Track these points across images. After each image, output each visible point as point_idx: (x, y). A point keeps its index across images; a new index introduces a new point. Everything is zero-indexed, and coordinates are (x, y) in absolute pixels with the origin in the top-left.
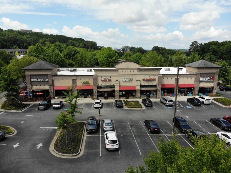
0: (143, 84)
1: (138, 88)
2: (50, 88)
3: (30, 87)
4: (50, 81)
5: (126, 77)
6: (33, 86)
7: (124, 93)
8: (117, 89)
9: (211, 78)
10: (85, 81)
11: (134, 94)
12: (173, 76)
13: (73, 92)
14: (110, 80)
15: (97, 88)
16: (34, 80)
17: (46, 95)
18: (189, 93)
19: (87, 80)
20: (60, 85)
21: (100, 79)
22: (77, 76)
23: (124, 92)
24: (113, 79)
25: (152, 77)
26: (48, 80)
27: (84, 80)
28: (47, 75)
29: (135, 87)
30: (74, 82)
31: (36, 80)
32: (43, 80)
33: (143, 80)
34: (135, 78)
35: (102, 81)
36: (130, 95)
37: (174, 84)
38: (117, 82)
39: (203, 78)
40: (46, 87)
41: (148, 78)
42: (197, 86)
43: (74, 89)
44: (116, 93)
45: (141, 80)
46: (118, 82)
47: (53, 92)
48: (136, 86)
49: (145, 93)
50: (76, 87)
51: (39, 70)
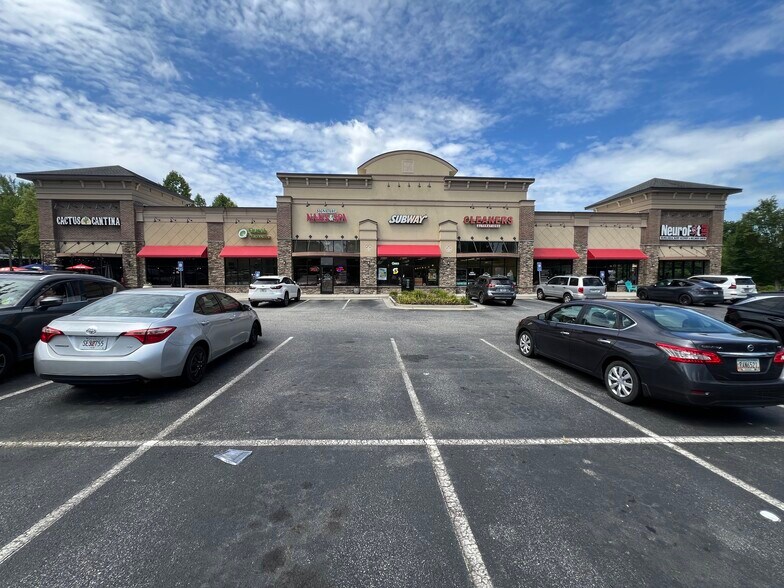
0: (466, 237)
1: (449, 250)
2: (126, 250)
3: (52, 247)
4: (128, 228)
5: (401, 210)
6: (65, 243)
7: (395, 271)
8: (368, 252)
9: (699, 228)
10: (256, 227)
11: (432, 277)
12: (568, 218)
13: (212, 269)
14: (341, 220)
15: (290, 248)
16: (68, 220)
18: (622, 281)
19: (260, 226)
20: (164, 243)
21: (302, 212)
22: (227, 209)
23: (395, 266)
24: (355, 214)
25: (498, 213)
26: (118, 222)
27: (250, 226)
28: (118, 201)
29: (438, 247)
30: (216, 230)
31: (77, 221)
32: (101, 221)
33: (468, 222)
34: (436, 215)
35: (313, 220)
36: (417, 279)
37: (572, 247)
38: (368, 226)
39: (671, 229)
40: (114, 249)
41: (482, 213)
42: (652, 256)
43: (214, 258)
44: (363, 268)
45: (460, 222)
46: (374, 227)
47: (138, 268)
48: (440, 244)
49: (472, 274)
50: (220, 250)
51: (85, 181)
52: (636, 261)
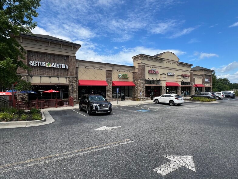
0: (183, 80)
2: (70, 82)
6: (32, 77)
7: (168, 91)
9: (209, 79)
13: (108, 91)
14: (157, 73)
15: (145, 83)
17: (62, 95)
19: (125, 73)
22: (114, 65)
26: (67, 67)
28: (68, 57)
29: (177, 83)
30: (109, 74)
31: (43, 64)
32: (58, 66)
34: (176, 73)
38: (163, 76)
39: (206, 79)
43: (109, 86)
44: (163, 90)
46: (165, 76)
49: (182, 91)
51: (51, 43)
52: (201, 87)
